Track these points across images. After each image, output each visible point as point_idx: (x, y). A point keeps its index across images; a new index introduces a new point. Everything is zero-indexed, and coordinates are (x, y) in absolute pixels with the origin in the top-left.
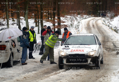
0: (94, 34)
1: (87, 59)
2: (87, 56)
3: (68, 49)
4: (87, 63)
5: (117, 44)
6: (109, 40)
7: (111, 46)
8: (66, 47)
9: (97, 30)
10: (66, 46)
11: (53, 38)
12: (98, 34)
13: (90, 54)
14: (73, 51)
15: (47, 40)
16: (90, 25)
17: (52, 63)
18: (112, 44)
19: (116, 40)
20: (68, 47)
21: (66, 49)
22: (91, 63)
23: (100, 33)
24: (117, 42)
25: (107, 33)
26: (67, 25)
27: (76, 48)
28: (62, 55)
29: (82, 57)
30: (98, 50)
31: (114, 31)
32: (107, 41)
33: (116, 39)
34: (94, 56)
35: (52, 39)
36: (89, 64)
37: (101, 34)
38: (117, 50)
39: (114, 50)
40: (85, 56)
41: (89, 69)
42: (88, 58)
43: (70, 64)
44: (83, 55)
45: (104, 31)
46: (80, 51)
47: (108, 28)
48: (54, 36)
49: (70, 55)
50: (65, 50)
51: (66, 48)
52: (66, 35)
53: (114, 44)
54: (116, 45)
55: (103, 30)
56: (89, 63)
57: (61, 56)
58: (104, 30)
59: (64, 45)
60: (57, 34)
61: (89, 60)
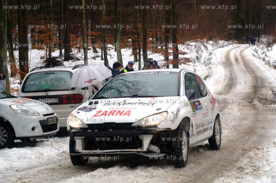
1: (140, 137)
7: (268, 95)
9: (243, 66)
14: (100, 114)
16: (230, 59)
18: (270, 92)
23: (248, 72)
25: (261, 72)
26: (189, 59)
27: (113, 106)
28: (72, 128)
31: (274, 68)
34: (161, 127)
37: (250, 74)
39: (274, 102)
42: (141, 135)
44: (127, 126)
46: (121, 114)
47: (263, 63)
53: (273, 91)
55: (254, 67)
56: (145, 150)
57: (69, 129)
58: (256, 67)
61: (147, 140)
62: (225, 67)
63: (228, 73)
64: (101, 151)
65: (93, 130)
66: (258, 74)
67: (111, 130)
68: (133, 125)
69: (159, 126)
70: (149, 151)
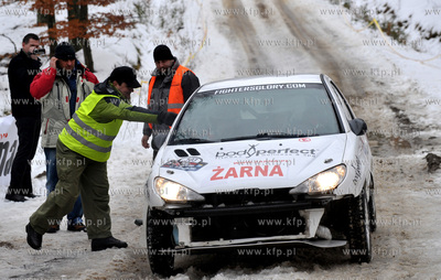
0: (322, 77)
1: (302, 213)
2: (302, 197)
3: (197, 166)
4: (301, 236)
5: (413, 106)
6: (368, 90)
7: (381, 124)
8: (181, 153)
10: (184, 148)
11: (102, 109)
12: (299, 54)
13: (315, 185)
14: (223, 174)
15: (71, 123)
17: (102, 241)
18: (388, 113)
19: (405, 87)
20: (194, 152)
21: (186, 168)
22: (326, 232)
23: (306, 48)
24: (413, 99)
25: (346, 48)
26: (122, 18)
27: (238, 158)
28: (168, 202)
29: (277, 204)
30: (358, 162)
31: (384, 30)
32: (354, 92)
33: (405, 78)
34: (339, 193)
35: (100, 116)
36: (312, 240)
37: (312, 55)
38: (418, 141)
39: (405, 145)
40: (291, 197)
41: (317, 266)
42: (304, 208)
43: (212, 244)
44: (282, 193)
45: (325, 38)
46: (265, 173)
48: (107, 100)
49: (210, 197)
50: (180, 175)
51: (184, 159)
52: (168, 85)
53: (395, 110)
54: (410, 117)
55: (320, 30)
56: (312, 235)
57: (161, 204)
58: (327, 30)
59: (172, 143)
60: (122, 88)
61: (314, 219)
62: (231, 37)
63: (245, 56)
64: (227, 242)
65: (215, 205)
66: (339, 54)
67: (250, 203)
68: (291, 191)
69: (335, 192)
70: (318, 238)
